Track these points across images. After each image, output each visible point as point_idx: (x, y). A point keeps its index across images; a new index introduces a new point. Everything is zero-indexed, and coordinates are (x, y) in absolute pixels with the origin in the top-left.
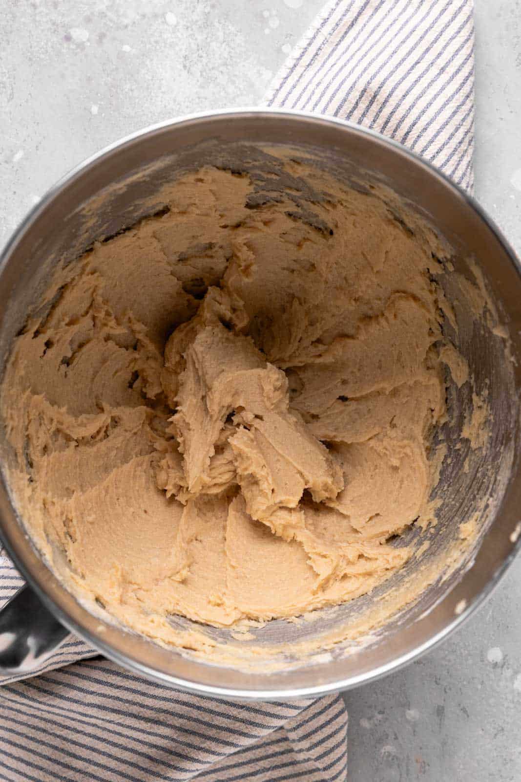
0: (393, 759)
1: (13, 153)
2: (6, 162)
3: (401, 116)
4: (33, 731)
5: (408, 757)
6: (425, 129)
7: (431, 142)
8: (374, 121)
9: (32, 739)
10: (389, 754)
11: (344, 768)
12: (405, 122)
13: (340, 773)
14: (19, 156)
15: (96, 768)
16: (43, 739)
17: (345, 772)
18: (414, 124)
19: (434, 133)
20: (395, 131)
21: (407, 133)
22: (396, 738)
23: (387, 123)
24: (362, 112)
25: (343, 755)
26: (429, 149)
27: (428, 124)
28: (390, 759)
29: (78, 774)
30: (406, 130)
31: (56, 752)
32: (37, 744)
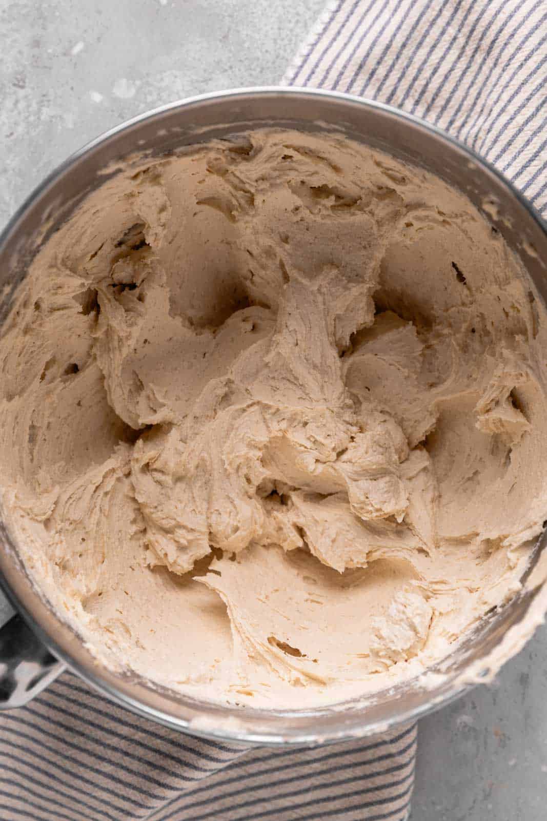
0: (469, 731)
1: (72, 44)
2: (65, 54)
3: (487, 22)
4: (75, 692)
5: (486, 729)
6: (512, 35)
7: (519, 49)
8: (459, 30)
9: (74, 701)
10: (466, 726)
11: (413, 742)
12: (491, 29)
13: (409, 746)
14: (78, 48)
15: (144, 735)
16: (86, 702)
17: (415, 747)
18: (501, 31)
19: (522, 39)
20: (481, 39)
21: (494, 42)
22: (474, 707)
23: (472, 31)
24: (447, 21)
25: (413, 727)
26: (516, 57)
27: (516, 30)
28: (467, 729)
29: (123, 741)
30: (492, 38)
31: (100, 716)
32: (78, 707)
